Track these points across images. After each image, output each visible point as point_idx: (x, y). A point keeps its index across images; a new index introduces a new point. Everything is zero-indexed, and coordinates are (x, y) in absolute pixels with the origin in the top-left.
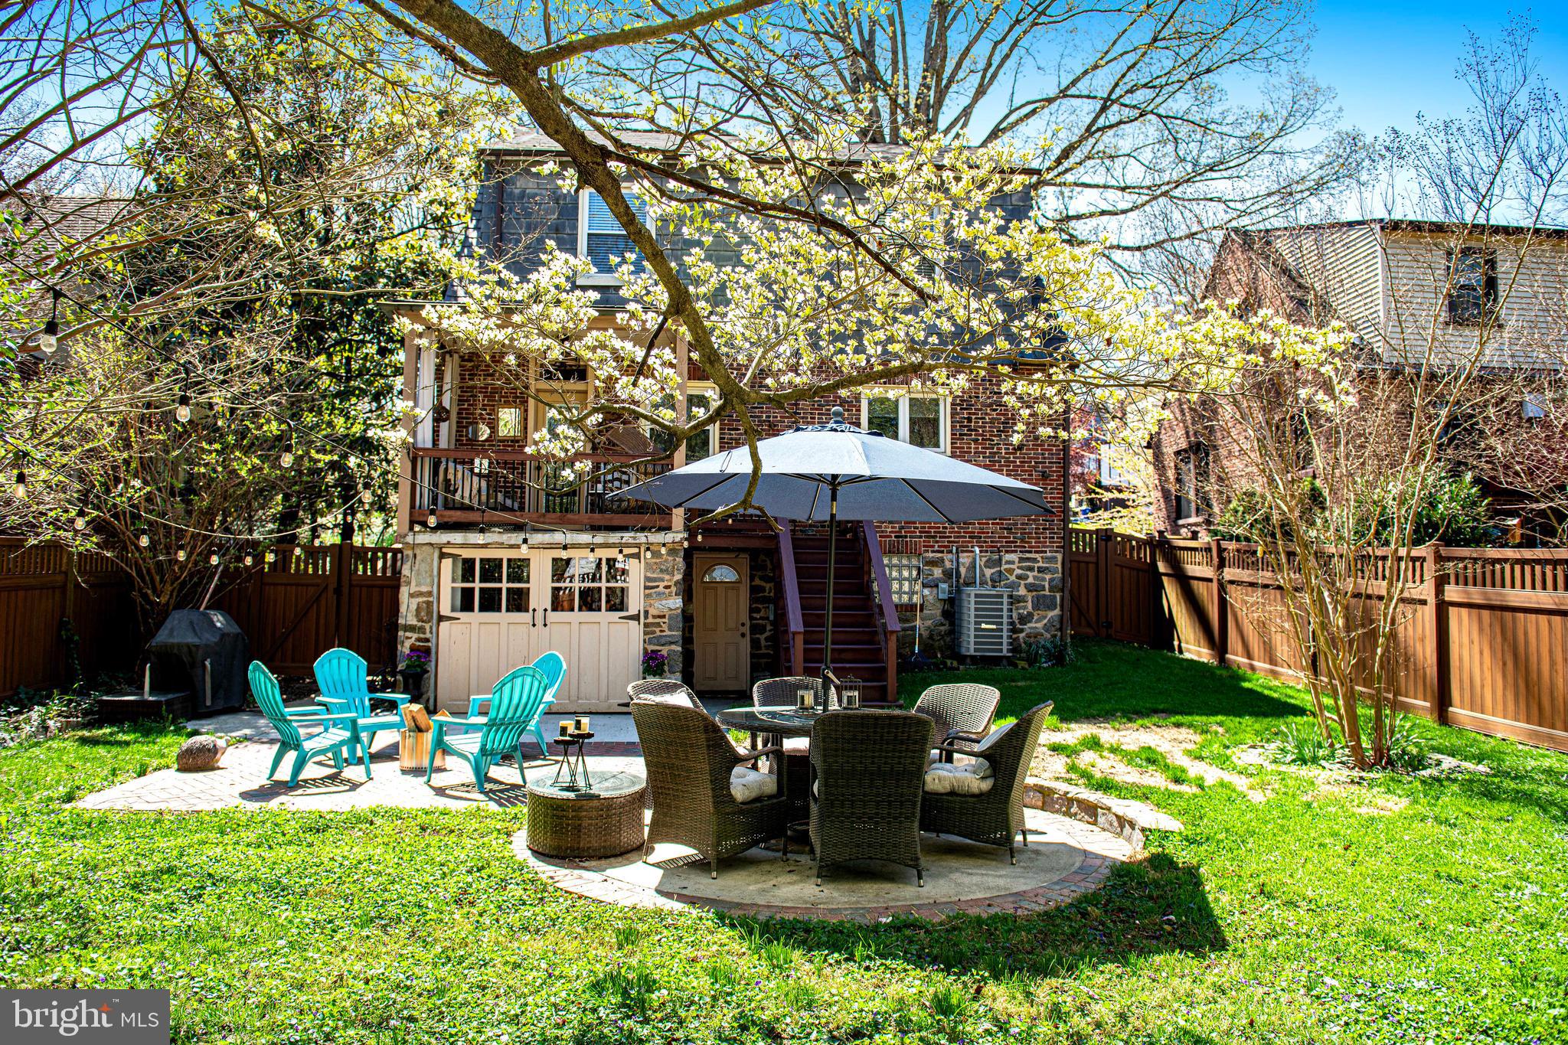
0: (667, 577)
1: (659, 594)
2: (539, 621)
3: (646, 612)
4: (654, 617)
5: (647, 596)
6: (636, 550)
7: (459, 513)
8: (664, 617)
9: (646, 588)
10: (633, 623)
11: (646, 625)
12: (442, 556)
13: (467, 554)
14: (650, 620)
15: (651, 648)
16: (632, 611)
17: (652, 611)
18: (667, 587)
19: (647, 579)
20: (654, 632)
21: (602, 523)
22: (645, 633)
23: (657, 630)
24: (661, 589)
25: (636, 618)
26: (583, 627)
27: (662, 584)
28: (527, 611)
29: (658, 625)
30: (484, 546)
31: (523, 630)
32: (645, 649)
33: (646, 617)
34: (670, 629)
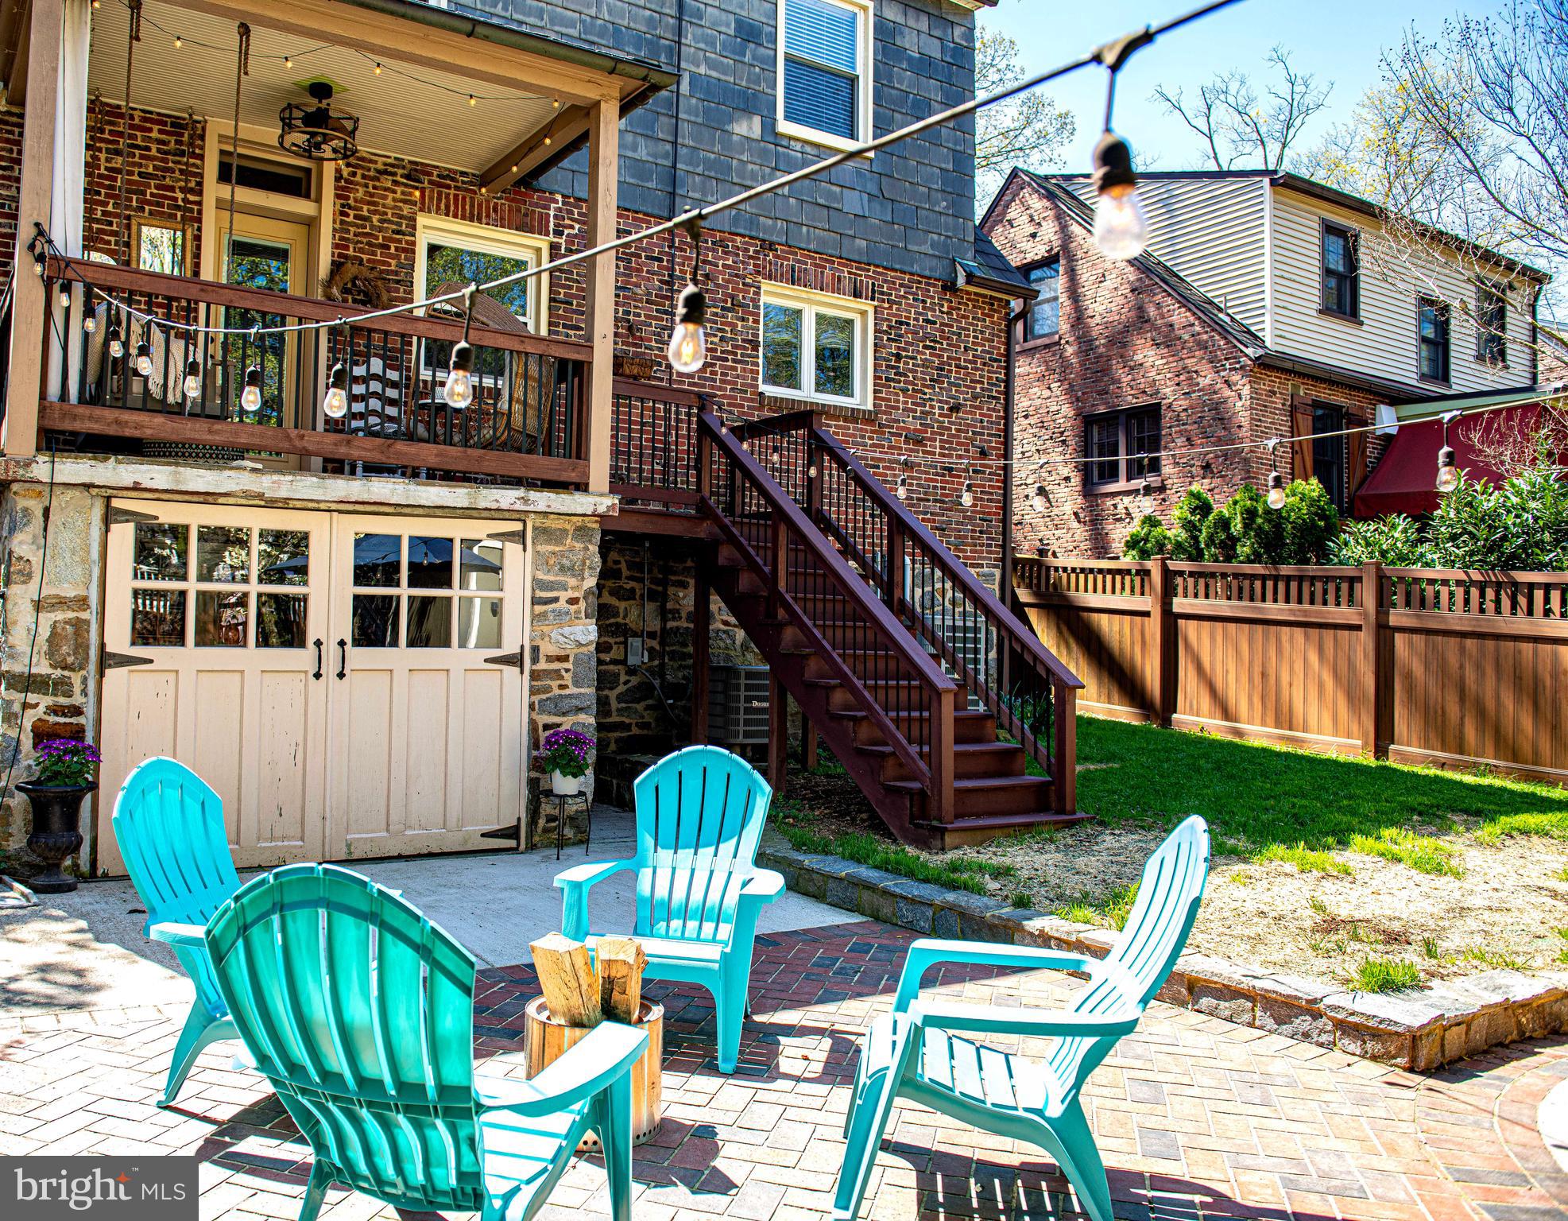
0: (572, 582)
1: (559, 614)
2: (331, 667)
3: (535, 650)
4: (550, 659)
5: (535, 617)
6: (517, 526)
7: (159, 419)
8: (565, 659)
9: (535, 601)
10: (511, 672)
11: (535, 675)
12: (110, 516)
13: (168, 514)
14: (542, 665)
15: (543, 719)
16: (510, 647)
17: (547, 648)
18: (573, 601)
19: (538, 584)
20: (548, 689)
21: (462, 466)
22: (533, 691)
23: (555, 684)
24: (562, 604)
25: (515, 660)
26: (416, 676)
27: (563, 596)
28: (302, 644)
29: (557, 674)
30: (208, 498)
31: (296, 684)
32: (533, 724)
33: (535, 660)
34: (576, 684)
